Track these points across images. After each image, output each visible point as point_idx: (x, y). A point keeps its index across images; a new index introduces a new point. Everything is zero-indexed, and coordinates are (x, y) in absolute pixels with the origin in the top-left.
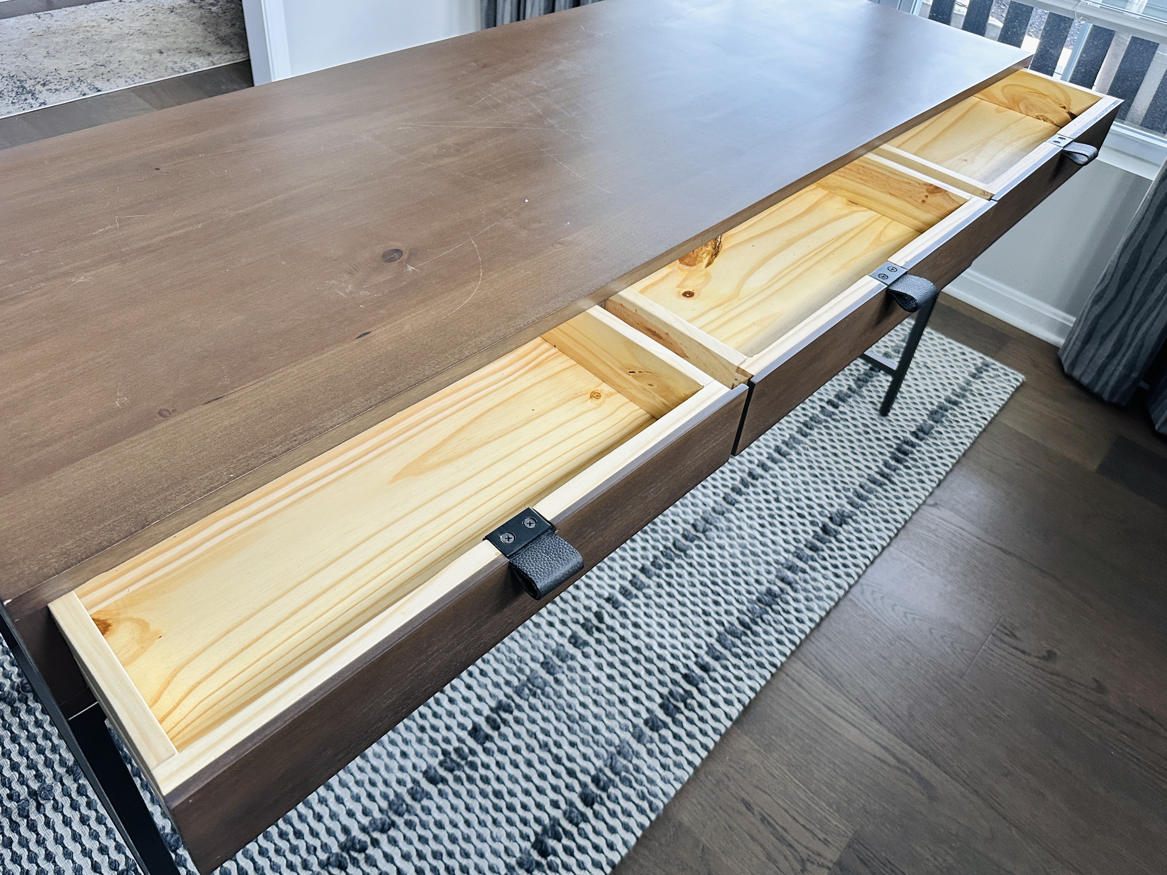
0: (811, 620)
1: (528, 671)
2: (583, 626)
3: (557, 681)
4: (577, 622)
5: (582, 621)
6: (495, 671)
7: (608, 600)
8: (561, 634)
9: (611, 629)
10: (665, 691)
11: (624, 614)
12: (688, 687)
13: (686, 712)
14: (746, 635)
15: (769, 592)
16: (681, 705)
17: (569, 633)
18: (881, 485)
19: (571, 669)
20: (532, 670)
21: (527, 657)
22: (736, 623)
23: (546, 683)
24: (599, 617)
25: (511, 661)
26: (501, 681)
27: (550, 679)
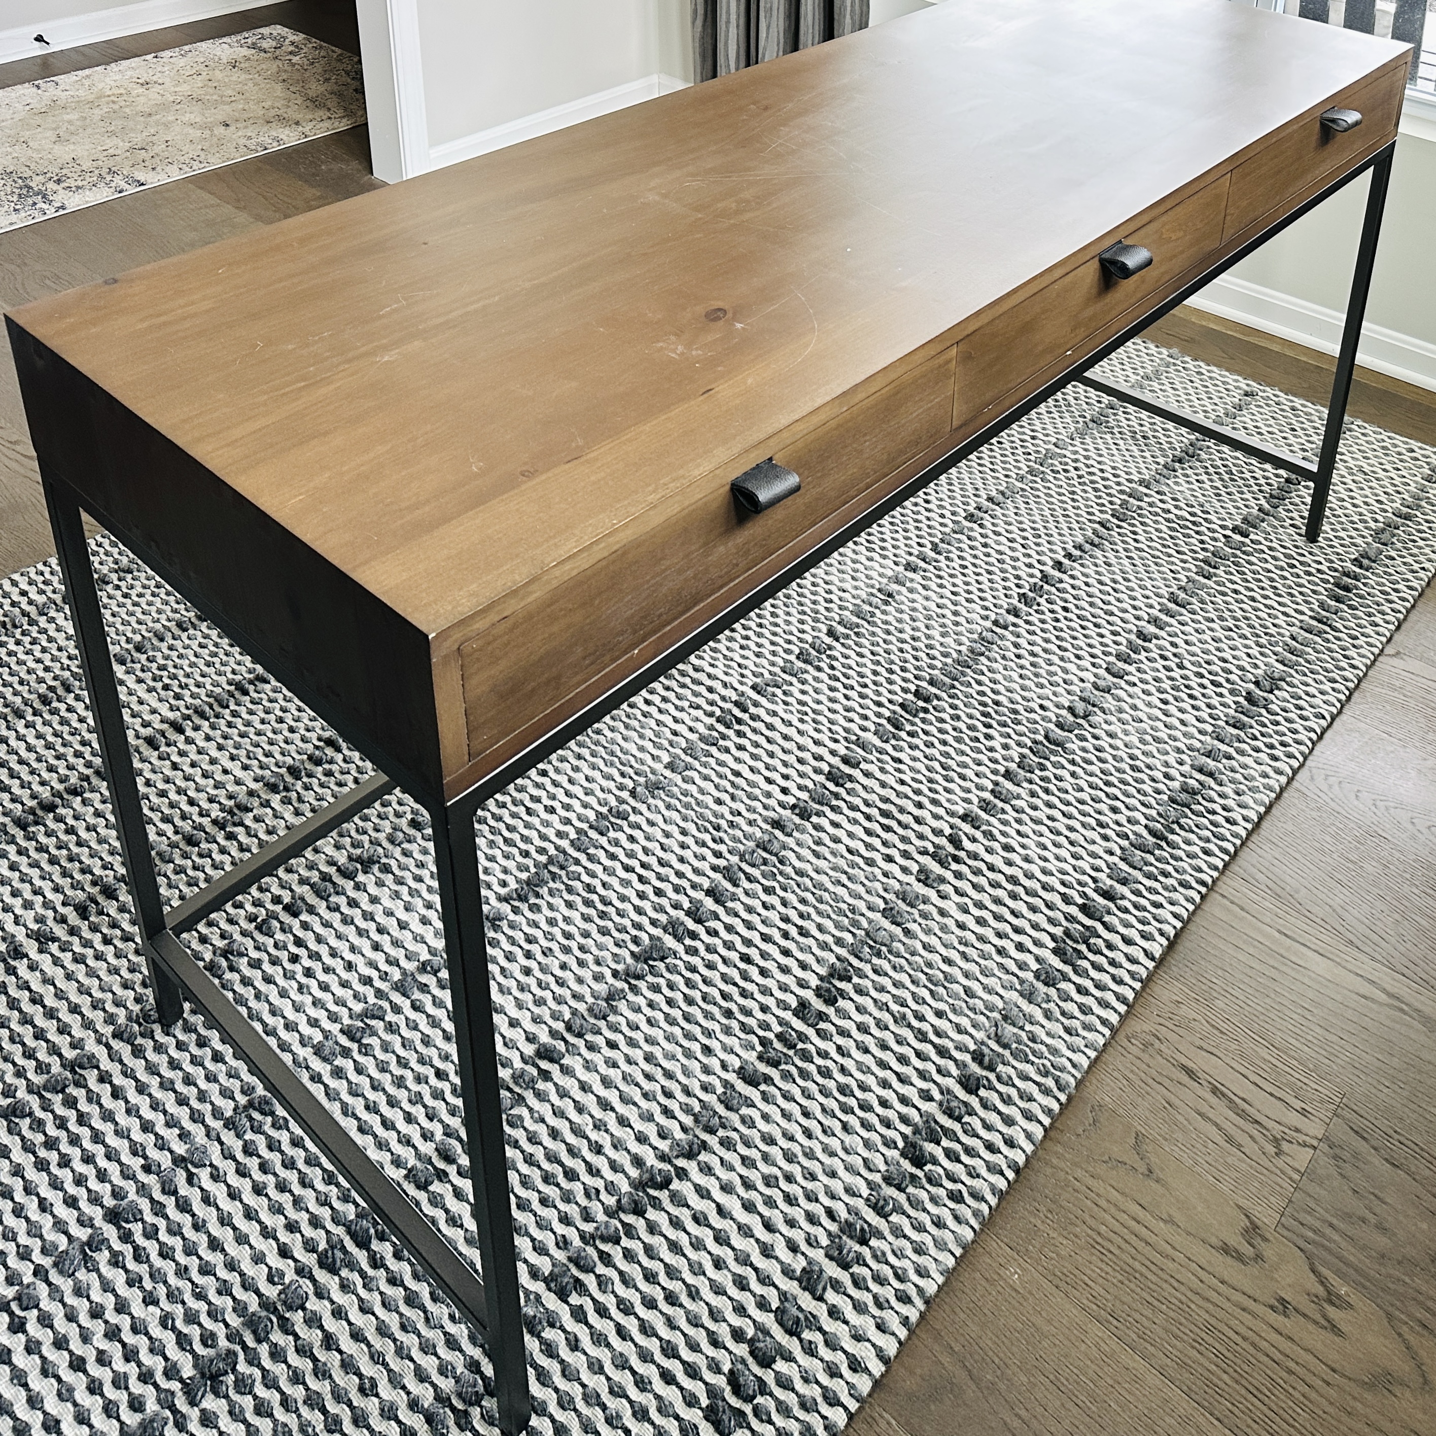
0: (1245, 819)
1: (865, 924)
2: (934, 856)
3: (907, 932)
4: (924, 852)
5: (931, 849)
6: (820, 928)
7: (964, 818)
8: (905, 870)
9: (975, 856)
10: (1058, 931)
11: (989, 835)
12: (1088, 922)
13: (1090, 956)
14: (1161, 848)
15: (1185, 789)
16: (1083, 948)
17: (915, 868)
18: (1319, 634)
19: (925, 915)
20: (870, 922)
21: (861, 906)
22: (1145, 833)
23: (892, 937)
24: (955, 841)
25: (841, 912)
26: (830, 940)
27: (898, 931)
